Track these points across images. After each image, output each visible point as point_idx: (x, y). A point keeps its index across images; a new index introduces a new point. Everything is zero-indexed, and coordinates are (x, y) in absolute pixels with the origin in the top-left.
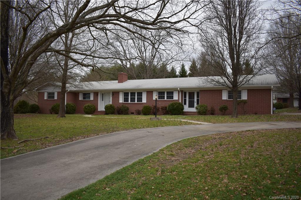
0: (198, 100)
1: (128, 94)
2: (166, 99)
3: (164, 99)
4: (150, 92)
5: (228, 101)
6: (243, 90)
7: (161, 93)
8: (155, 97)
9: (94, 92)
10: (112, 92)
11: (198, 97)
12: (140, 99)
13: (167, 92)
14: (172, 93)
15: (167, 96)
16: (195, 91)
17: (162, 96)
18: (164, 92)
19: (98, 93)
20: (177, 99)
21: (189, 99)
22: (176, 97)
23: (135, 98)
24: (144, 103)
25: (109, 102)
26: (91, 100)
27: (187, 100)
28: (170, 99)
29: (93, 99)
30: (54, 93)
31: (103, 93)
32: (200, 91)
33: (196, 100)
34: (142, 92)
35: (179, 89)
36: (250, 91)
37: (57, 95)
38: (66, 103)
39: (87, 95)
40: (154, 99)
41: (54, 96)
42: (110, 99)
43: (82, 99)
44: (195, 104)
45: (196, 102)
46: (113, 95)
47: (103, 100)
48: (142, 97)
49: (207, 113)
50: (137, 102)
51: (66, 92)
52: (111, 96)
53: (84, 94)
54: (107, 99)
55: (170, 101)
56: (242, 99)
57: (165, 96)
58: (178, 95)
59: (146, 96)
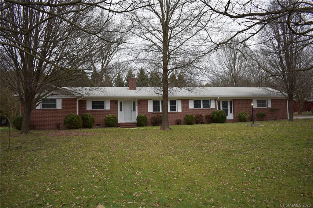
0: (231, 108)
1: (159, 103)
2: (202, 107)
3: (200, 107)
4: (185, 101)
5: (257, 108)
6: (268, 100)
7: (197, 102)
8: (191, 106)
10: (138, 100)
11: (231, 105)
12: (173, 108)
13: (203, 101)
14: (208, 102)
16: (228, 100)
18: (200, 101)
19: (117, 102)
20: (214, 108)
22: (212, 105)
24: (179, 112)
25: (131, 113)
26: (106, 109)
27: (222, 109)
28: (206, 107)
29: (109, 109)
30: (54, 101)
31: (121, 101)
32: (233, 100)
33: (229, 108)
34: (175, 101)
35: (218, 98)
36: (274, 100)
37: (61, 103)
38: (77, 114)
39: (99, 103)
40: (190, 108)
41: (55, 104)
42: (131, 108)
43: (92, 109)
44: (229, 112)
45: (230, 110)
46: (139, 103)
47: (121, 110)
48: (176, 106)
49: (248, 120)
50: (170, 111)
51: (78, 99)
52: (136, 104)
53: (94, 103)
54: (127, 108)
55: (206, 109)
56: (267, 107)
57: (201, 105)
58: (214, 103)
59: (181, 105)
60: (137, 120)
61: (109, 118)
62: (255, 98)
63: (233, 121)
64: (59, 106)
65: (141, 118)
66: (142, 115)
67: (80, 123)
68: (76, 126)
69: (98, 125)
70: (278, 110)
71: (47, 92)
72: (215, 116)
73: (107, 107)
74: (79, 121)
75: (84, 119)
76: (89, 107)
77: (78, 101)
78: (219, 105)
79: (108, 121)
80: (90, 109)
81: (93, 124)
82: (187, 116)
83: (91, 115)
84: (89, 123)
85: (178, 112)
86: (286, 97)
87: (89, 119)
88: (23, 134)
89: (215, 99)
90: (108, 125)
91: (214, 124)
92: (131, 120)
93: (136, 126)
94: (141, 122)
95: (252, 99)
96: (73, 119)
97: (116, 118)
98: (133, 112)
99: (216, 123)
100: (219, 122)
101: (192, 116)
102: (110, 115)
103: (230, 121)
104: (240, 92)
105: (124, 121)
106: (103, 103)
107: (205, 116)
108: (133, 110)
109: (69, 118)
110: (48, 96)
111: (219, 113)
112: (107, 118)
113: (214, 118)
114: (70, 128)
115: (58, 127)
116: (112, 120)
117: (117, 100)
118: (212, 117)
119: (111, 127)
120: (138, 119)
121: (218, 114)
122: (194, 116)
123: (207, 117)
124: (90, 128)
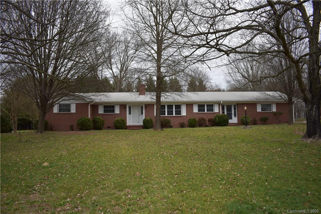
0: (235, 112)
1: (165, 107)
2: (206, 111)
3: (204, 111)
4: (190, 105)
5: (261, 113)
6: (273, 104)
7: (201, 106)
8: (196, 110)
9: (120, 105)
10: (145, 105)
11: (235, 109)
12: (178, 112)
13: (207, 105)
14: (212, 106)
15: (207, 109)
16: (232, 104)
17: (201, 109)
18: (204, 105)
19: (126, 107)
20: (218, 112)
21: (227, 112)
22: (216, 110)
23: (173, 111)
24: (184, 116)
25: (139, 116)
26: (116, 113)
27: (226, 113)
28: (210, 111)
29: (119, 113)
30: (69, 105)
31: (130, 106)
32: (237, 104)
33: (233, 112)
34: (180, 105)
35: (222, 102)
36: (278, 105)
37: (75, 107)
38: (89, 117)
39: (109, 107)
40: (194, 112)
41: (70, 109)
42: (139, 112)
43: (103, 113)
44: (233, 116)
45: (234, 114)
46: (146, 108)
47: (130, 113)
48: (181, 110)
49: (250, 124)
50: (175, 115)
51: (89, 104)
52: (144, 108)
53: (105, 107)
54: (136, 112)
55: (210, 113)
56: (272, 111)
57: (205, 109)
58: (218, 108)
59: (186, 109)
60: (143, 122)
61: (118, 121)
62: (259, 102)
63: (236, 125)
64: (73, 110)
65: (147, 121)
66: (148, 118)
67: (91, 125)
68: (87, 127)
69: (109, 128)
70: (282, 114)
71: (59, 98)
72: (217, 119)
73: (117, 111)
74: (90, 123)
75: (94, 121)
76: (101, 111)
77: (90, 105)
78: (223, 109)
79: (116, 124)
80: (102, 113)
81: (103, 126)
82: (190, 119)
83: (101, 118)
84: (99, 125)
85: (182, 116)
86: (286, 101)
87: (99, 122)
88: (39, 133)
89: (219, 103)
90: (117, 128)
91: (216, 127)
92: (139, 123)
93: (142, 128)
94: (147, 125)
95: (256, 104)
96: (84, 121)
97: (124, 122)
98: (141, 115)
99: (218, 126)
100: (221, 126)
101: (194, 119)
102: (119, 118)
103: (234, 125)
104: (246, 96)
105: (133, 124)
106: (113, 107)
107: (207, 120)
108: (141, 114)
109: (81, 120)
110: (61, 101)
111: (221, 116)
112: (116, 121)
113: (216, 122)
114: (81, 129)
115: (72, 129)
116: (120, 122)
117: (126, 105)
118: (214, 120)
119: (120, 129)
120: (145, 121)
121: (220, 118)
122: (197, 120)
123: (210, 120)
124: (100, 130)
